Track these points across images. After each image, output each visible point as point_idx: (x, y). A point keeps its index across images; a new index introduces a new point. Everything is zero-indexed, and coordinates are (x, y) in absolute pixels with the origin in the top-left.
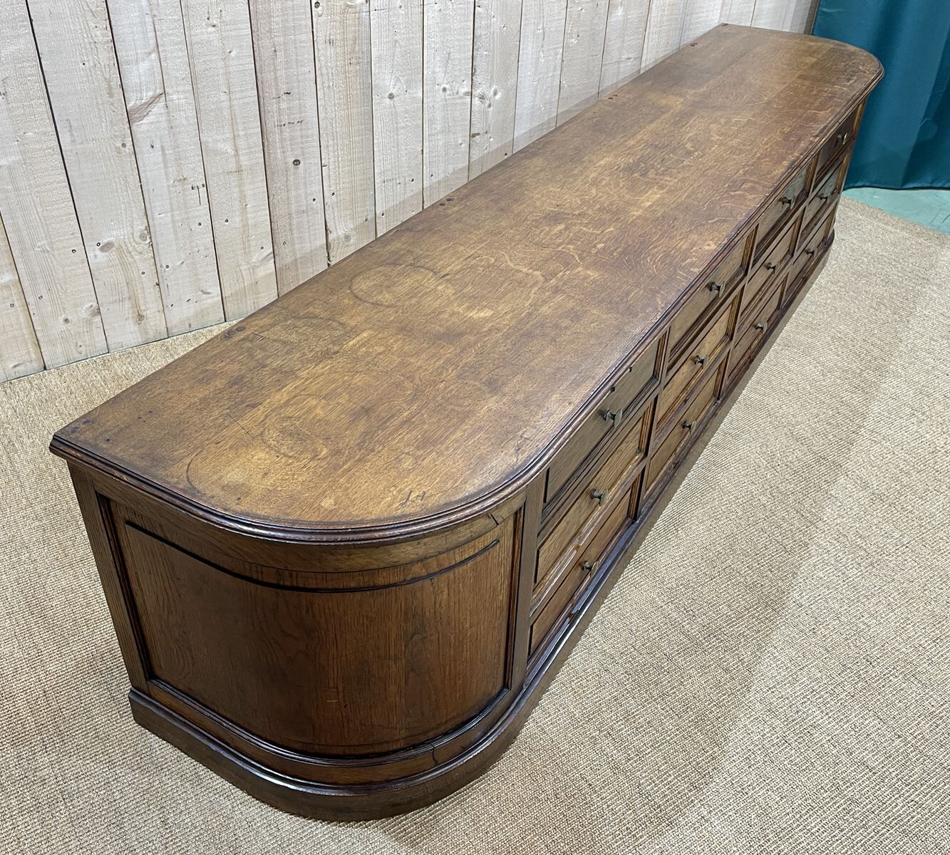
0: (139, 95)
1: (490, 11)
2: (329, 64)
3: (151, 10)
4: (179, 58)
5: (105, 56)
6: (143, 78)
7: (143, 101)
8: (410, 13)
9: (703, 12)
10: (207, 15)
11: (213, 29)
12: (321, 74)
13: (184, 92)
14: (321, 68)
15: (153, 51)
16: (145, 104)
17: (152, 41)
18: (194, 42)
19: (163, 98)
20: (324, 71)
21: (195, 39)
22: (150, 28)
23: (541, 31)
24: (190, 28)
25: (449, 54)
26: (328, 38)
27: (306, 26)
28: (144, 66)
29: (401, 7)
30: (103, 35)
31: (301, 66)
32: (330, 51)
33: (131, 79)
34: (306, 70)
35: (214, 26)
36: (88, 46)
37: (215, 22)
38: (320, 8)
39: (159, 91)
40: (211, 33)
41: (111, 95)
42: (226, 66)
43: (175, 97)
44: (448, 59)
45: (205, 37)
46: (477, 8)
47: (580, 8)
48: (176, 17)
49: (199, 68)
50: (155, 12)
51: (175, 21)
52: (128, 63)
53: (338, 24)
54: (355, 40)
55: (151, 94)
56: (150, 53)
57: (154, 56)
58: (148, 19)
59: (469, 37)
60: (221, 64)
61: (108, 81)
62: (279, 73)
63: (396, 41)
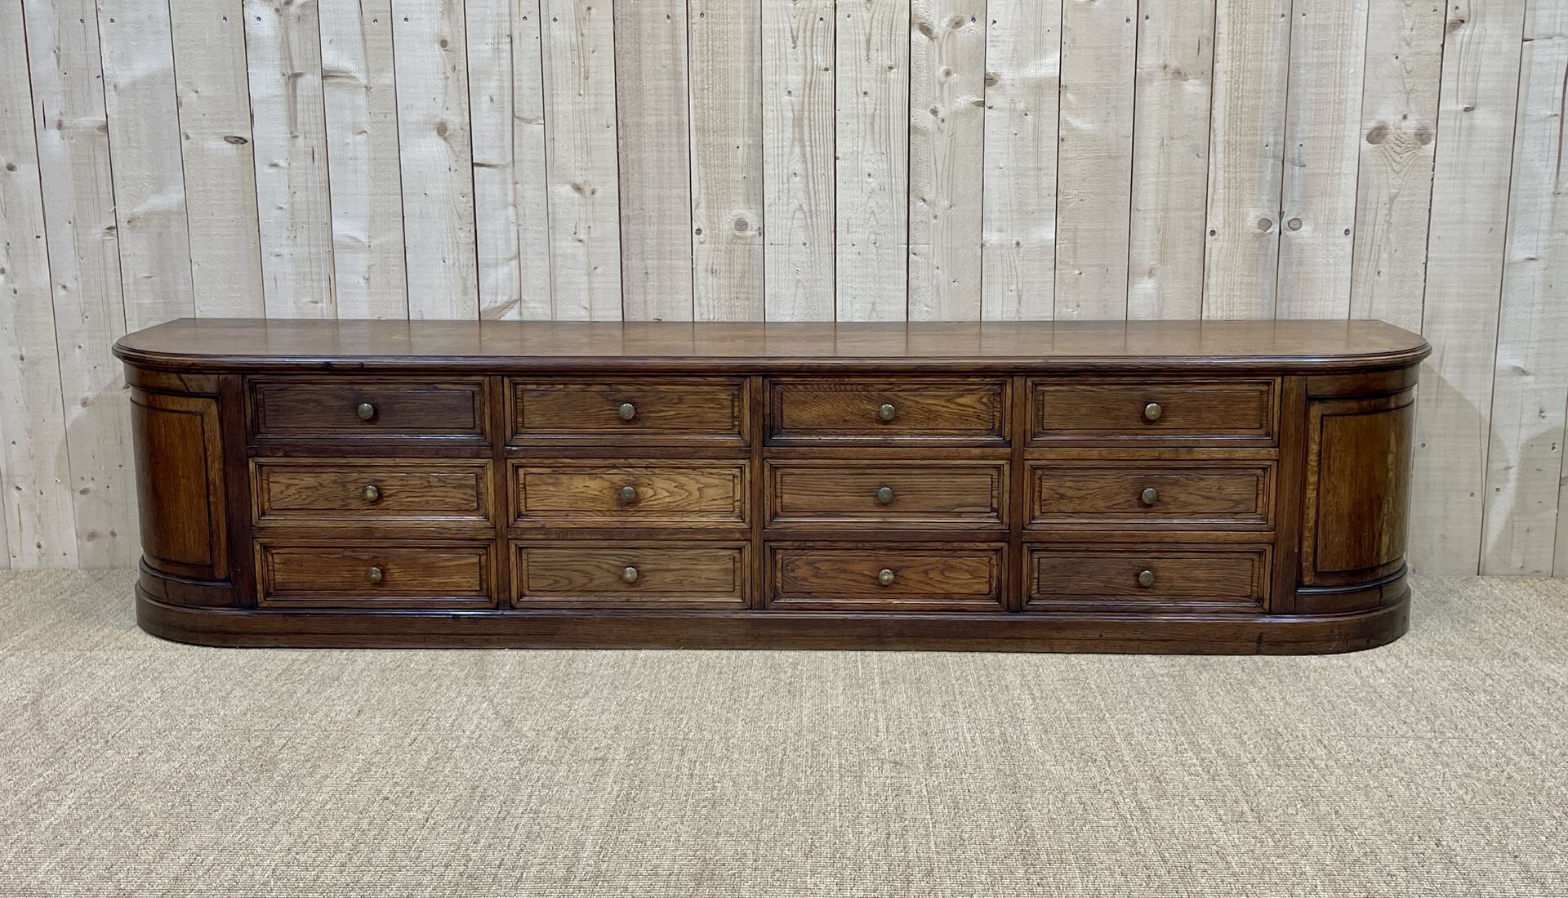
0: (494, 297)
1: (930, 261)
2: (711, 295)
3: (517, 219)
4: (539, 267)
5: (467, 256)
6: (500, 282)
7: (497, 305)
8: (817, 252)
9: (1313, 300)
10: (574, 230)
11: (581, 244)
12: (700, 305)
13: (543, 302)
14: (699, 298)
15: (515, 258)
16: (498, 307)
17: (514, 248)
18: (557, 253)
19: (517, 306)
20: (704, 301)
21: (559, 251)
22: (514, 235)
23: (1014, 293)
24: (555, 240)
25: (873, 304)
26: (710, 267)
27: (685, 252)
28: (503, 271)
29: (805, 244)
30: (465, 237)
31: (677, 293)
32: (712, 280)
33: (488, 282)
34: (683, 297)
35: (580, 241)
36: (451, 245)
37: (582, 237)
38: (702, 235)
39: (515, 297)
40: (575, 247)
41: (465, 293)
42: (590, 282)
43: (532, 305)
44: (873, 309)
45: (569, 251)
46: (911, 256)
47: (1077, 272)
48: (541, 228)
49: (560, 280)
50: (521, 222)
51: (540, 232)
52: (487, 266)
53: (723, 254)
54: (744, 272)
55: (506, 298)
56: (511, 259)
57: (514, 263)
58: (513, 228)
59: (901, 288)
60: (584, 279)
61: (465, 280)
62: (649, 297)
63: (798, 281)
